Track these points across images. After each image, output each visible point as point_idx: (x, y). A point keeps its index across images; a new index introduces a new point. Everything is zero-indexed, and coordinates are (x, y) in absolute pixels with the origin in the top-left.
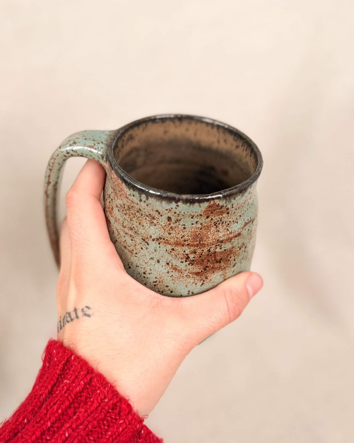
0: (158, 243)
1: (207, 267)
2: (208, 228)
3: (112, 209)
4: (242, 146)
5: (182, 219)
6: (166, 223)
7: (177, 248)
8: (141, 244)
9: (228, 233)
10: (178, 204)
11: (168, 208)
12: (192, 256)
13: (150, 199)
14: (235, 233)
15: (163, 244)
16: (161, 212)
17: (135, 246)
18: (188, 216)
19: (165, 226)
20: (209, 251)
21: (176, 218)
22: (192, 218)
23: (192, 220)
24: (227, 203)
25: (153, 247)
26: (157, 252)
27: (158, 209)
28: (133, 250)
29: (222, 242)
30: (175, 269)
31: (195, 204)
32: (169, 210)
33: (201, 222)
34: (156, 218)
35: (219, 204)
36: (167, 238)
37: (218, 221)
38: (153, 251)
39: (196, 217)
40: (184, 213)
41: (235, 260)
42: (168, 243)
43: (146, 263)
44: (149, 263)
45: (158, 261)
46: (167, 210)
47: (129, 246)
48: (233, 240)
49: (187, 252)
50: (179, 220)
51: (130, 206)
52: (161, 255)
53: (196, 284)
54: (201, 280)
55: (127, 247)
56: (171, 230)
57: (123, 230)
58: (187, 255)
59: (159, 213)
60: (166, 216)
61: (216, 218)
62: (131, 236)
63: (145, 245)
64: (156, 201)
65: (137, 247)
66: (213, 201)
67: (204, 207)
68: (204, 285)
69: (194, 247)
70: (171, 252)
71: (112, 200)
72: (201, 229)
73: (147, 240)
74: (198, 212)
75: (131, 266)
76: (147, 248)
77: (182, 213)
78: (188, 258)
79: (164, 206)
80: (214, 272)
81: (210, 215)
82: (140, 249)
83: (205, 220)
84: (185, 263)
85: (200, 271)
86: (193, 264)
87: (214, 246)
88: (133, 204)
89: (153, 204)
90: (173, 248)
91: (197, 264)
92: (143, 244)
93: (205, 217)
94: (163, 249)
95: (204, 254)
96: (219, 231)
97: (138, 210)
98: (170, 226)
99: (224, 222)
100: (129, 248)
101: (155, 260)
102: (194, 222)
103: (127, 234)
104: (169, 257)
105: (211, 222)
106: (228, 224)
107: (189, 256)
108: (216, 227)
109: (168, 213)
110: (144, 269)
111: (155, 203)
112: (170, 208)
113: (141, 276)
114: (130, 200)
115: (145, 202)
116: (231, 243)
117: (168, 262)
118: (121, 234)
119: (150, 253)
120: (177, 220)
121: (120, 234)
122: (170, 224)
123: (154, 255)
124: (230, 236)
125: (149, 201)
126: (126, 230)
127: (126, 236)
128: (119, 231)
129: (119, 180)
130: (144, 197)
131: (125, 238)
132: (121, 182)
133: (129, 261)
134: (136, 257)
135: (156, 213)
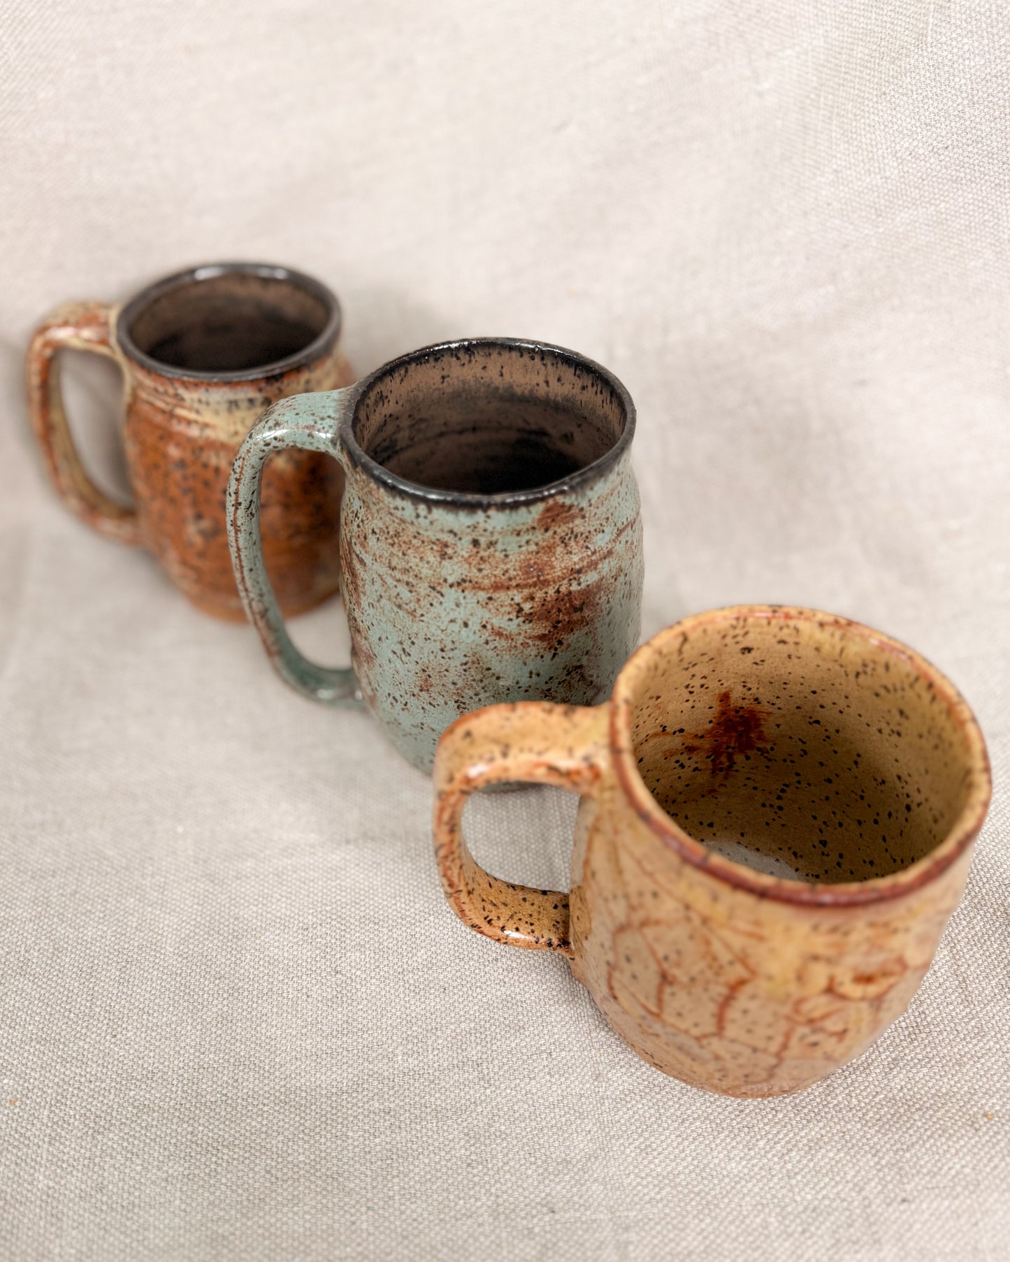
0: (460, 590)
1: (558, 622)
2: (550, 549)
3: (365, 538)
4: (593, 385)
5: (500, 540)
6: (471, 551)
7: (497, 595)
8: (429, 596)
9: (589, 553)
10: (488, 513)
11: (470, 524)
12: (527, 607)
13: (434, 510)
14: (601, 551)
15: (469, 590)
16: (458, 532)
17: (418, 602)
18: (509, 533)
19: (470, 556)
20: (558, 591)
21: (488, 540)
22: (518, 535)
23: (518, 539)
24: (580, 499)
25: (452, 600)
26: (462, 608)
27: (451, 528)
28: (415, 610)
29: (579, 571)
30: (500, 634)
31: (520, 510)
32: (472, 526)
33: (536, 540)
34: (451, 544)
35: (564, 503)
36: (476, 580)
37: (567, 535)
38: (454, 607)
39: (524, 532)
40: (502, 528)
41: (608, 602)
42: (479, 588)
43: (442, 631)
44: (448, 630)
45: (466, 625)
46: (469, 527)
47: (407, 603)
48: (600, 566)
49: (518, 599)
50: (494, 542)
51: (399, 529)
52: (470, 612)
53: (542, 657)
54: (550, 649)
55: (404, 606)
56: (481, 562)
58: (518, 604)
59: (455, 535)
60: (469, 538)
61: (562, 530)
62: (408, 583)
63: (436, 597)
64: (447, 513)
65: (422, 603)
66: (552, 500)
67: (537, 512)
68: (556, 656)
69: (530, 589)
70: (487, 604)
71: (362, 521)
72: (538, 553)
73: (438, 588)
74: (527, 523)
75: (415, 641)
76: (441, 603)
77: (498, 529)
78: (520, 610)
79: (461, 520)
80: (572, 630)
81: (551, 526)
82: (429, 606)
83: (543, 535)
84: (516, 622)
85: (547, 632)
86: (531, 621)
87: (565, 582)
88: (404, 524)
89: (442, 520)
90: (490, 595)
91: (539, 619)
92: (432, 595)
93: (542, 530)
94: (472, 601)
95: (549, 599)
96: (571, 553)
97: (416, 534)
98: (479, 555)
99: (579, 535)
100: (408, 607)
101: (459, 623)
102: (523, 543)
103: (399, 581)
104: (483, 614)
105: (553, 538)
106: (587, 537)
107: (522, 606)
108: (566, 546)
109: (473, 533)
110: (441, 642)
111: (444, 518)
112: (474, 523)
113: (437, 657)
114: (397, 518)
115: (425, 517)
116: (597, 571)
117: (484, 623)
118: (388, 583)
119: (447, 611)
120: (491, 543)
121: (386, 583)
122: (478, 552)
123: (457, 613)
124: (594, 558)
125: (432, 515)
126: (398, 575)
127: (398, 586)
128: (385, 577)
129: (372, 483)
130: (424, 509)
131: (398, 590)
132: (376, 487)
133: (409, 632)
134: (422, 621)
135: (449, 536)
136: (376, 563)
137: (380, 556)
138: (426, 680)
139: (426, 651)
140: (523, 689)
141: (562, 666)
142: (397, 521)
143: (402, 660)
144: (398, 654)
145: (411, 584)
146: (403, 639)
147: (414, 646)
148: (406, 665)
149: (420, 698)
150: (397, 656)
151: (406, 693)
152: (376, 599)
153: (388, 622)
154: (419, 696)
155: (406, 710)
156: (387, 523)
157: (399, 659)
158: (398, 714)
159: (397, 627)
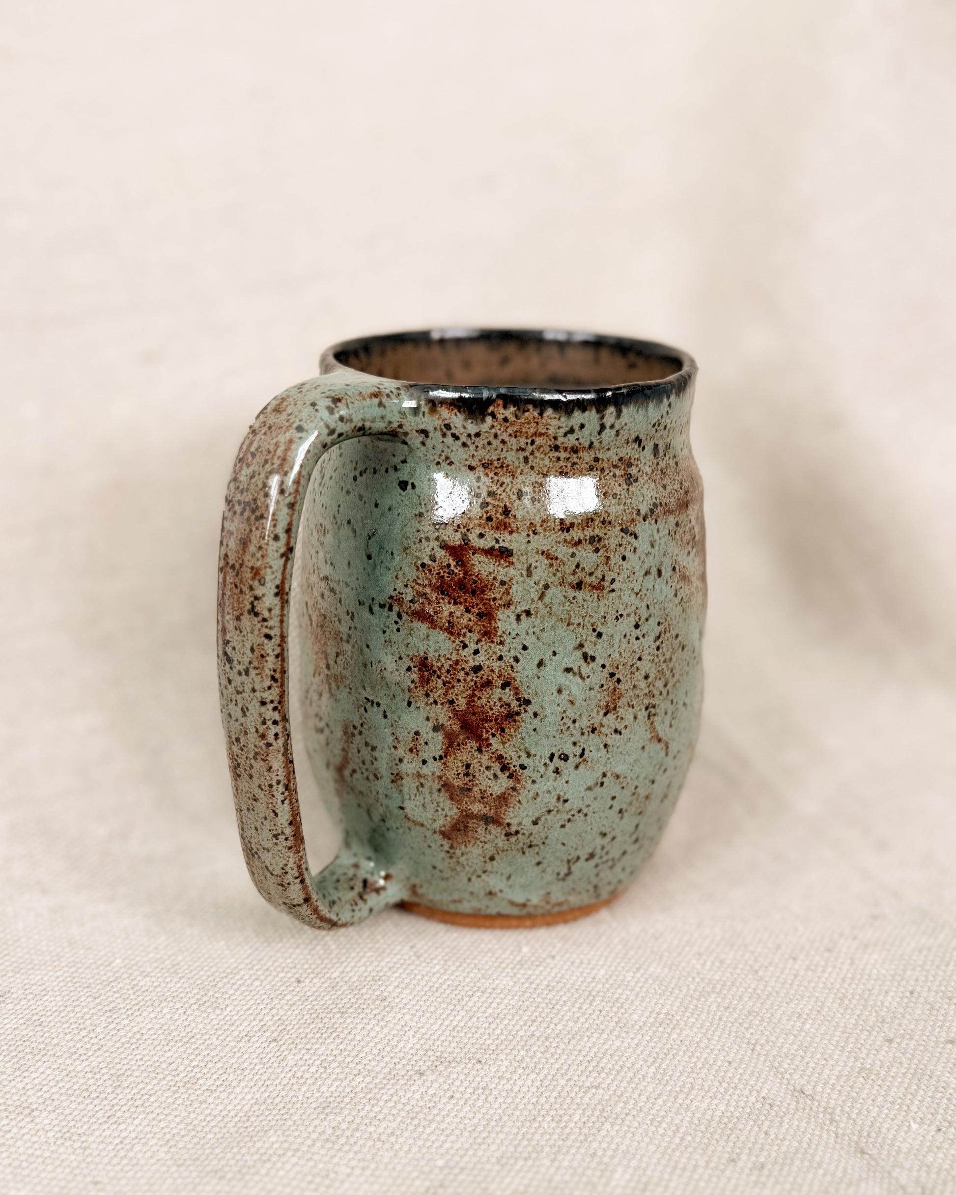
0: (654, 521)
5: (673, 441)
6: (653, 462)
7: (682, 518)
8: (620, 545)
10: (670, 400)
11: (655, 421)
13: (624, 410)
15: (661, 518)
16: (643, 438)
17: (607, 563)
19: (653, 470)
21: (666, 441)
25: (646, 539)
26: (656, 548)
27: (638, 433)
32: (656, 424)
34: (635, 459)
36: (664, 501)
38: (650, 549)
42: (668, 511)
43: (637, 594)
44: (642, 590)
45: (659, 573)
46: (653, 426)
47: (591, 574)
50: (670, 444)
51: (566, 467)
52: (663, 552)
55: (586, 580)
56: (662, 476)
57: (565, 541)
59: (640, 442)
60: (652, 444)
62: (591, 541)
63: (629, 543)
64: (637, 410)
65: (612, 561)
70: (675, 533)
73: (631, 528)
75: (601, 631)
76: (635, 550)
77: (673, 423)
82: (621, 562)
88: (575, 456)
89: (630, 422)
90: (677, 519)
92: (624, 543)
94: (664, 533)
97: (593, 463)
98: (660, 466)
100: (592, 579)
101: (653, 574)
103: (578, 543)
104: (673, 550)
109: (655, 434)
110: (636, 614)
111: (634, 418)
112: (659, 418)
113: (631, 641)
114: (566, 449)
117: (674, 563)
118: (560, 556)
119: (642, 559)
121: (557, 559)
122: (659, 463)
123: (651, 558)
125: (621, 419)
126: (576, 534)
127: (577, 553)
128: (554, 549)
129: (528, 410)
130: (612, 413)
131: (577, 559)
132: (536, 414)
133: (593, 620)
134: (613, 590)
135: (633, 449)
136: (536, 537)
137: (543, 521)
138: (615, 689)
142: (563, 455)
143: (581, 677)
144: (576, 670)
145: (597, 539)
146: (584, 637)
147: (600, 641)
148: (588, 681)
149: (603, 729)
150: (574, 674)
151: (583, 734)
152: (536, 599)
153: (559, 624)
154: (602, 725)
155: (582, 767)
156: (545, 469)
157: (577, 678)
158: (567, 782)
159: (573, 624)
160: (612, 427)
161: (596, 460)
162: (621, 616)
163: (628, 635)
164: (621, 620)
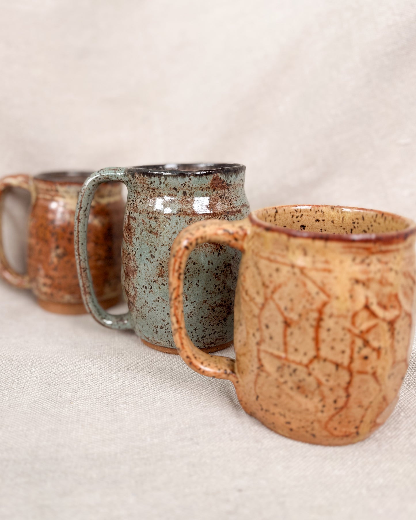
0: (178, 216)
2: (216, 199)
3: (136, 207)
5: (195, 192)
6: (183, 198)
7: (194, 218)
8: (164, 221)
9: (232, 207)
10: (190, 177)
11: (183, 183)
13: (168, 178)
14: (237, 208)
15: (182, 216)
16: (178, 188)
17: (159, 226)
18: (199, 189)
19: (182, 200)
21: (190, 192)
22: (202, 190)
23: (202, 192)
24: (227, 179)
25: (174, 221)
26: (179, 225)
27: (175, 186)
29: (228, 213)
31: (203, 177)
32: (183, 184)
33: (210, 194)
34: (174, 195)
35: (221, 178)
36: (185, 210)
37: (222, 195)
38: (175, 225)
39: (205, 189)
40: (196, 186)
42: (186, 214)
43: (170, 239)
44: (172, 238)
46: (182, 185)
47: (154, 229)
50: (192, 193)
51: (152, 194)
52: (182, 227)
53: (214, 254)
54: (217, 250)
55: (153, 231)
56: (187, 203)
57: (148, 217)
59: (176, 190)
60: (182, 191)
61: (220, 192)
63: (167, 221)
64: (173, 179)
65: (161, 226)
66: (216, 174)
67: (210, 179)
68: (220, 255)
69: (208, 216)
70: (189, 222)
72: (210, 200)
73: (169, 217)
74: (206, 184)
75: (157, 248)
76: (169, 224)
77: (194, 186)
79: (179, 182)
81: (215, 189)
82: (164, 227)
83: (212, 192)
87: (222, 216)
88: (154, 191)
89: (171, 182)
90: (191, 218)
92: (166, 221)
93: (212, 190)
94: (183, 221)
96: (224, 204)
97: (159, 194)
99: (227, 198)
100: (154, 230)
101: (177, 234)
102: (204, 195)
103: (151, 218)
105: (217, 195)
106: (230, 200)
108: (222, 200)
109: (183, 188)
110: (169, 245)
111: (172, 181)
112: (184, 183)
113: (167, 254)
116: (236, 217)
118: (146, 222)
119: (172, 228)
120: (191, 193)
121: (145, 222)
122: (186, 198)
123: (176, 228)
124: (233, 209)
125: (167, 181)
126: (151, 215)
127: (150, 221)
128: (145, 219)
129: (141, 176)
130: (163, 178)
131: (150, 223)
132: (143, 177)
133: (155, 244)
134: (161, 236)
135: (173, 191)
136: (141, 215)
137: (143, 210)
138: (162, 269)
139: (162, 252)
140: (205, 271)
141: (222, 261)
142: (151, 190)
143: (150, 262)
144: (149, 259)
145: (156, 218)
146: (152, 249)
147: (156, 251)
148: (152, 264)
149: (158, 282)
150: (149, 260)
151: (152, 282)
152: (140, 234)
153: (145, 243)
154: (158, 281)
155: (151, 292)
156: (147, 194)
157: (149, 262)
158: (147, 296)
159: (149, 244)
160: (164, 183)
161: (160, 193)
162: (164, 245)
163: (166, 252)
164: (163, 246)
